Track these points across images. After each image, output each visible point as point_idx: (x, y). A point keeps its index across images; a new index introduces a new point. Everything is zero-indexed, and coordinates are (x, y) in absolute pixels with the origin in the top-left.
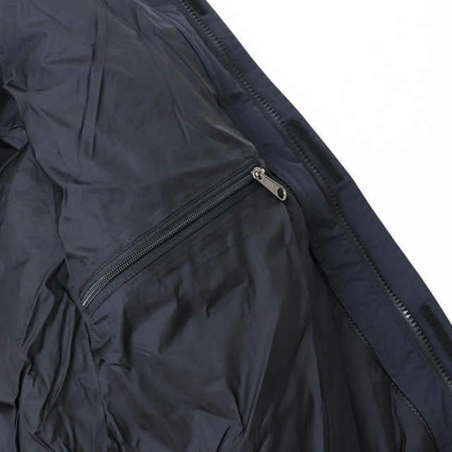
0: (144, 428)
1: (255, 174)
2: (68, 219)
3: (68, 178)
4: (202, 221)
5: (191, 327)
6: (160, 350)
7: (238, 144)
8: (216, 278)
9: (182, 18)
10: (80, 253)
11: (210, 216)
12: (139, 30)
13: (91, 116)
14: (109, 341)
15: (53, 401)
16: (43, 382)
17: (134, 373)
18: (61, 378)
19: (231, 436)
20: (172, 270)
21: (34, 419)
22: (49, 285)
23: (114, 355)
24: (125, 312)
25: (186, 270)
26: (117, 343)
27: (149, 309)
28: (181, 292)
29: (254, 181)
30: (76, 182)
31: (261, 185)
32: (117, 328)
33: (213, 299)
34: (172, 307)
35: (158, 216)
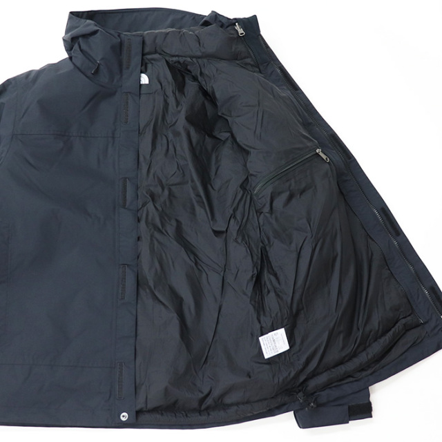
0: (276, 238)
1: (317, 151)
2: (251, 162)
3: (251, 147)
4: (299, 165)
5: (294, 201)
6: (284, 207)
7: (311, 140)
8: (303, 185)
9: (289, 92)
10: (255, 173)
11: (302, 163)
12: (274, 96)
13: (259, 126)
14: (265, 205)
15: (241, 228)
16: (238, 221)
17: (273, 216)
18: (244, 221)
19: (307, 239)
20: (288, 181)
21: (235, 234)
22: (241, 187)
23: (267, 209)
24: (271, 194)
25: (293, 181)
26: (268, 205)
27: (280, 193)
28: (291, 188)
29: (317, 154)
30: (254, 148)
31: (320, 156)
32: (268, 199)
33: (302, 192)
34: (288, 193)
35: (283, 162)
